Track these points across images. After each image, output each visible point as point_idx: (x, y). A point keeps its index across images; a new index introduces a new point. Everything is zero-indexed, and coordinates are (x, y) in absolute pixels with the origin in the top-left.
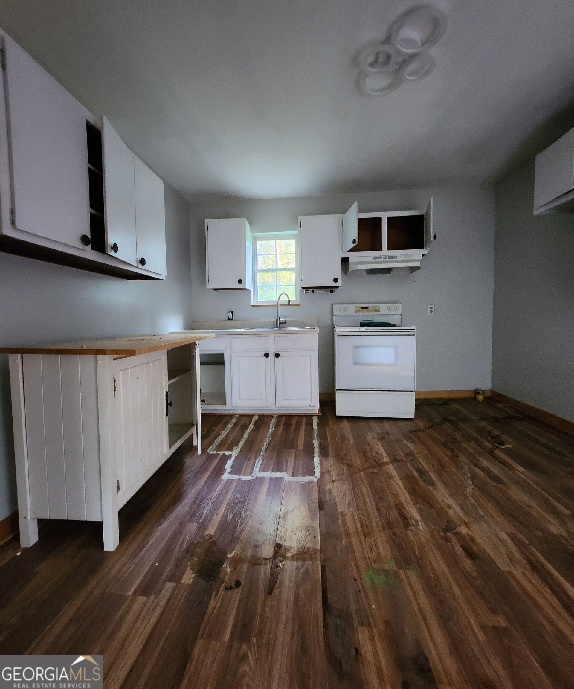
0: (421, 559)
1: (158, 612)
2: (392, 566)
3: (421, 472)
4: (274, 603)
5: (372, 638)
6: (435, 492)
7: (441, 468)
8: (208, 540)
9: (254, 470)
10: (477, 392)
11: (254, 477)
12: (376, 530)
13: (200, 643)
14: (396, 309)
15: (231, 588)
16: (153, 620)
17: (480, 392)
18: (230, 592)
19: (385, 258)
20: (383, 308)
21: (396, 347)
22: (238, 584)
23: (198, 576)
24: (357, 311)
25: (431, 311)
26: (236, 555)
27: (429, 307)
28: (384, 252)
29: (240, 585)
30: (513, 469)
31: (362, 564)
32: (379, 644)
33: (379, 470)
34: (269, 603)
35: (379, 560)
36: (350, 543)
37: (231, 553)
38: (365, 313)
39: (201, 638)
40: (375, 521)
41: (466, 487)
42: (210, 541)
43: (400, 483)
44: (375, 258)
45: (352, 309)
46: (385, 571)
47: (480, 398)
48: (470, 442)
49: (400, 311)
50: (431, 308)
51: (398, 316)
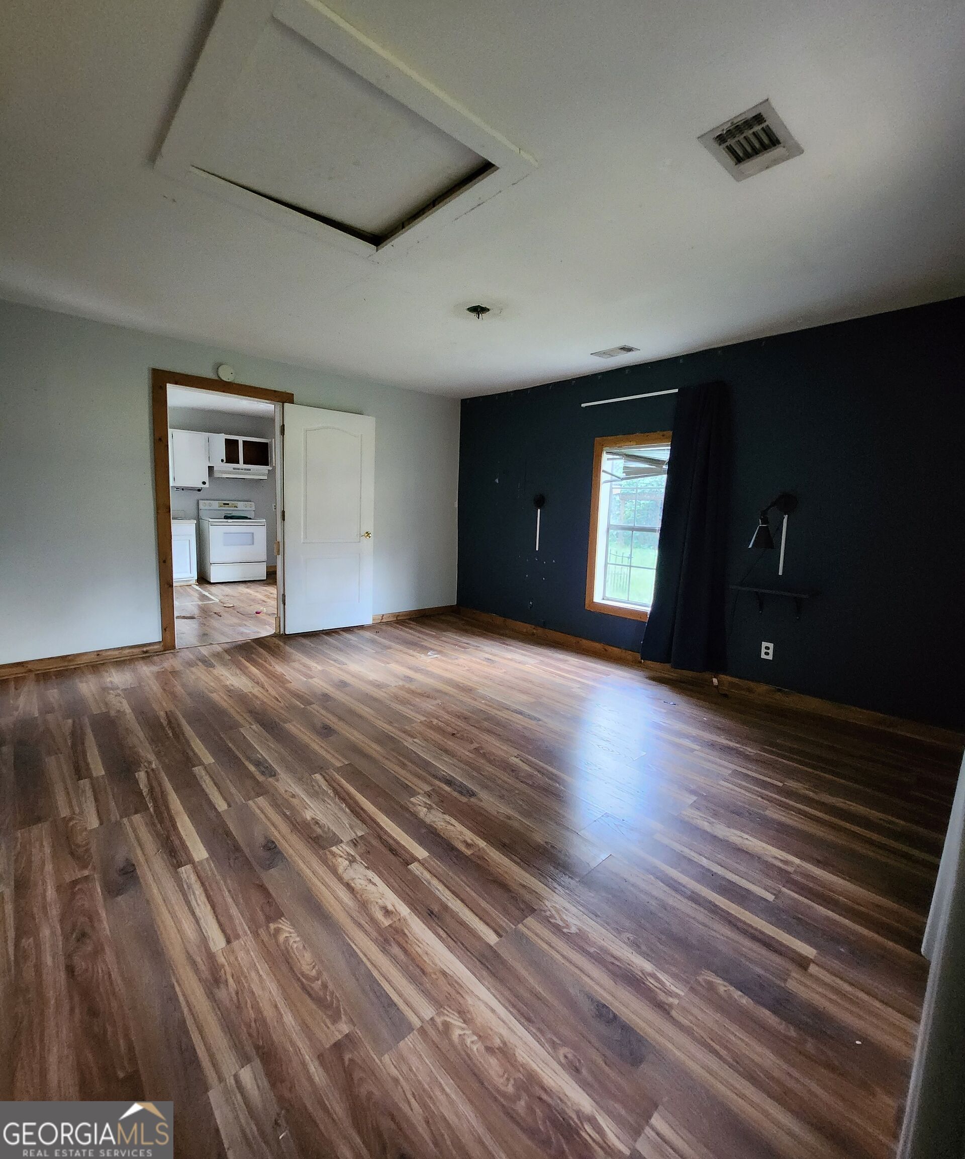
14: (250, 506)
19: (242, 470)
20: (241, 505)
21: (253, 533)
24: (220, 506)
28: (241, 465)
38: (226, 508)
44: (234, 469)
45: (215, 505)
49: (253, 509)
51: (252, 512)
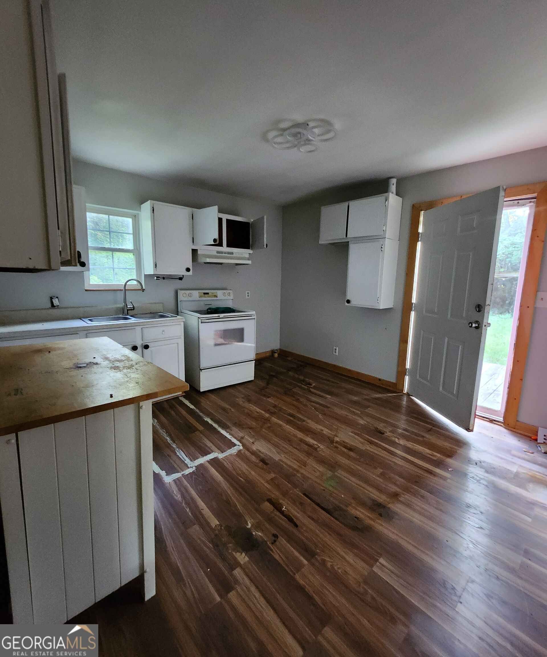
0: (337, 462)
1: (253, 589)
2: (329, 474)
3: (292, 415)
4: (304, 529)
5: (356, 509)
6: (308, 425)
7: (299, 410)
8: (221, 529)
9: (186, 462)
10: (273, 352)
11: (194, 468)
12: (305, 459)
13: (297, 577)
14: (229, 294)
15: (275, 541)
16: (257, 595)
17: (276, 351)
18: (277, 543)
19: (225, 253)
22: (275, 536)
23: (247, 552)
24: (200, 297)
25: (248, 296)
26: (252, 523)
27: (247, 292)
28: (225, 248)
29: (277, 535)
30: (326, 398)
31: (318, 481)
32: (359, 509)
33: (270, 424)
34: (302, 531)
35: (322, 474)
36: (302, 474)
37: (248, 525)
38: (207, 299)
39: (295, 575)
40: (302, 456)
41: (318, 416)
42: (223, 528)
43: (288, 427)
44: (218, 252)
45: (196, 294)
46: (330, 477)
47: (276, 355)
48: (296, 387)
49: (232, 297)
50: (248, 293)
51: (231, 301)
